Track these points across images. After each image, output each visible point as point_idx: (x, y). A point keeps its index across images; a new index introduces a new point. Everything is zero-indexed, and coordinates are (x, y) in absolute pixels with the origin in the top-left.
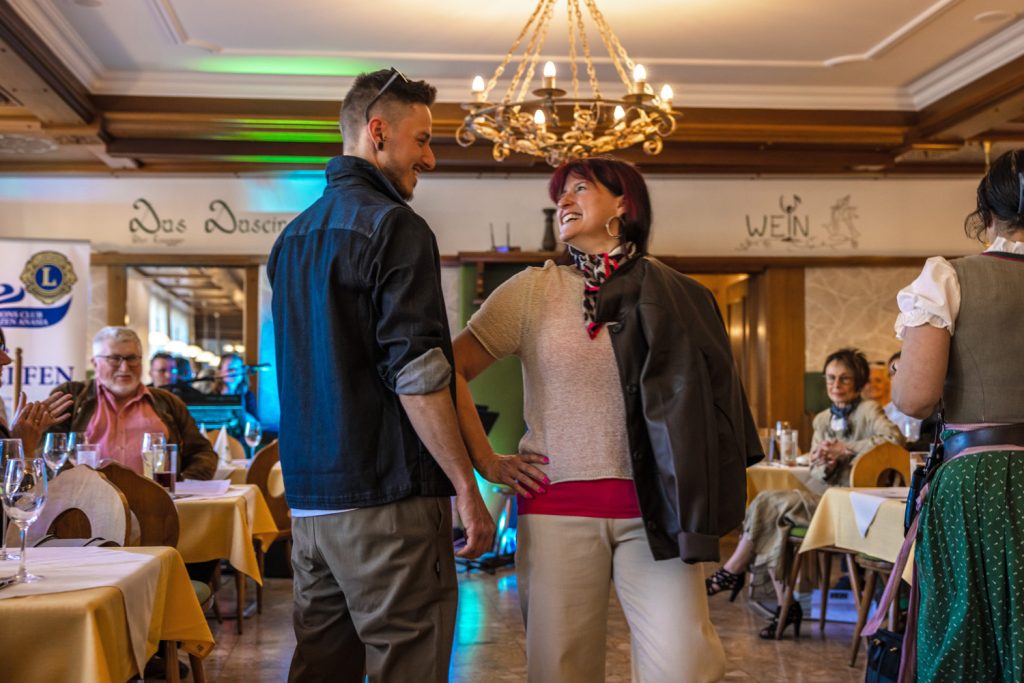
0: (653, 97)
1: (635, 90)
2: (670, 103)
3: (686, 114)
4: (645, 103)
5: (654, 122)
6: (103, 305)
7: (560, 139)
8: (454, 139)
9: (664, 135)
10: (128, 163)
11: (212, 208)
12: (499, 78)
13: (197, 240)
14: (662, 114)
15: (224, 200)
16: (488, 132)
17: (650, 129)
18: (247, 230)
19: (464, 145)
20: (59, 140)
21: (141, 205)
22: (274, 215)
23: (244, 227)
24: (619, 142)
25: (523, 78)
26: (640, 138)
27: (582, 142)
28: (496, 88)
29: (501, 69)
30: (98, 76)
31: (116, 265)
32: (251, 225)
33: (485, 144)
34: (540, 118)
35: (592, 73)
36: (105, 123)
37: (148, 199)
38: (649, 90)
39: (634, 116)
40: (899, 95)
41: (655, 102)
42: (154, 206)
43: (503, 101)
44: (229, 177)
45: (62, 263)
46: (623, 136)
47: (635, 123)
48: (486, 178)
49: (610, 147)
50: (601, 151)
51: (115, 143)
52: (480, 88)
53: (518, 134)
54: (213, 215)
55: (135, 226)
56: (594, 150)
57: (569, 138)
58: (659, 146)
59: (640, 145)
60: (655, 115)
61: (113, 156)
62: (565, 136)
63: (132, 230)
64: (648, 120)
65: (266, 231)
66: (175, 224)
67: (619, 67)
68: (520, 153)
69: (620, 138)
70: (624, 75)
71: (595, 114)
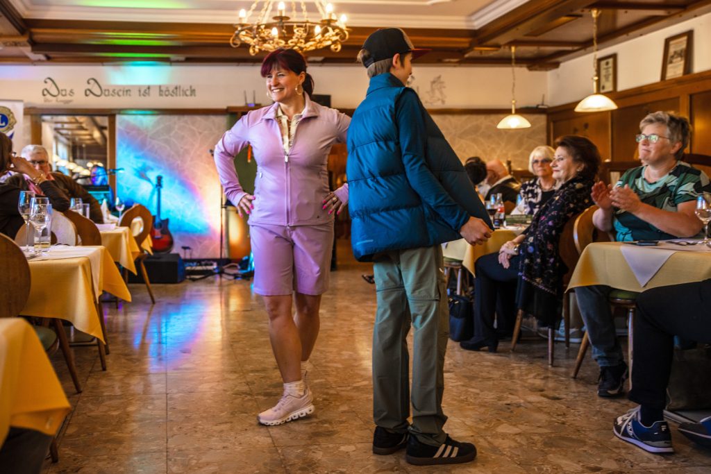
0: (336, 21)
1: (327, 17)
2: (345, 24)
3: (354, 30)
4: (332, 24)
5: (337, 34)
6: (28, 137)
7: (287, 43)
8: (229, 44)
9: (343, 41)
10: (41, 57)
11: (88, 83)
12: (254, 10)
13: (80, 100)
14: (341, 30)
15: (95, 78)
16: (248, 39)
17: (335, 38)
18: (108, 95)
19: (234, 46)
20: (5, 44)
21: (48, 81)
22: (124, 87)
23: (107, 93)
24: (319, 45)
25: (266, 10)
26: (329, 43)
27: (299, 45)
28: (252, 16)
29: (254, 6)
30: (27, 8)
31: (36, 115)
32: (111, 92)
33: (246, 46)
34: (275, 32)
35: (304, 8)
36: (31, 35)
37: (53, 78)
38: (334, 17)
39: (326, 31)
40: (467, 21)
41: (337, 24)
42: (55, 81)
43: (256, 23)
44: (99, 65)
45: (8, 113)
46: (320, 42)
47: (327, 35)
48: (242, 65)
49: (313, 48)
50: (308, 50)
51: (36, 46)
52: (244, 16)
53: (264, 41)
54: (89, 87)
55: (46, 92)
56: (305, 49)
57: (292, 42)
58: (339, 47)
60: (337, 31)
61: (35, 53)
62: (289, 42)
63: (44, 95)
64: (334, 33)
65: (119, 95)
66: (68, 92)
67: (318, 5)
68: (265, 51)
69: (318, 43)
70: (320, 9)
71: (306, 30)
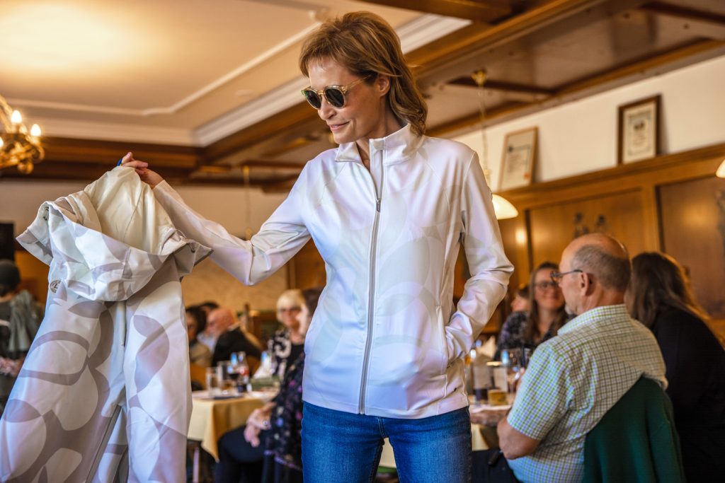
59: (15, 166)
